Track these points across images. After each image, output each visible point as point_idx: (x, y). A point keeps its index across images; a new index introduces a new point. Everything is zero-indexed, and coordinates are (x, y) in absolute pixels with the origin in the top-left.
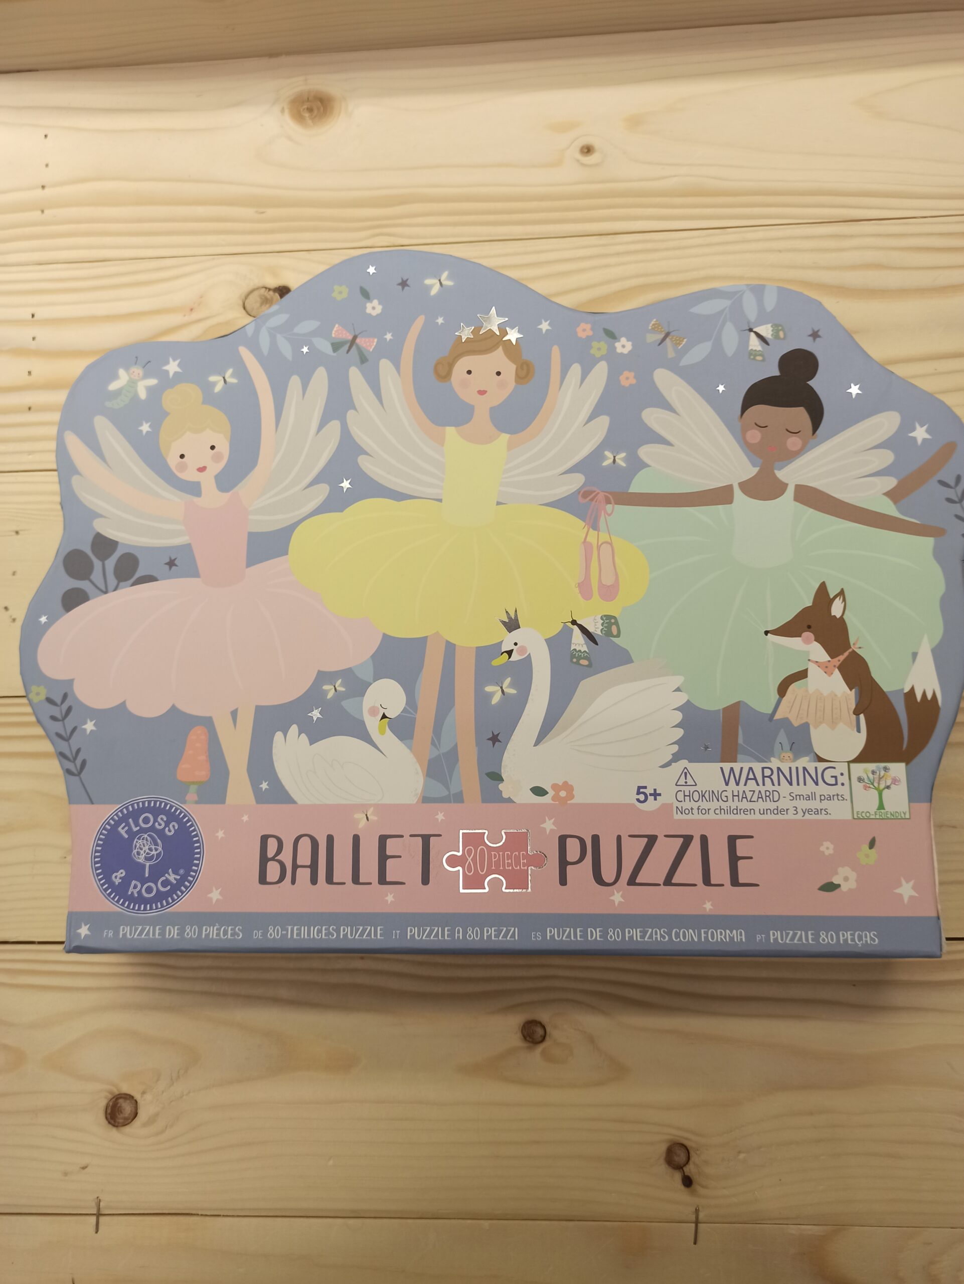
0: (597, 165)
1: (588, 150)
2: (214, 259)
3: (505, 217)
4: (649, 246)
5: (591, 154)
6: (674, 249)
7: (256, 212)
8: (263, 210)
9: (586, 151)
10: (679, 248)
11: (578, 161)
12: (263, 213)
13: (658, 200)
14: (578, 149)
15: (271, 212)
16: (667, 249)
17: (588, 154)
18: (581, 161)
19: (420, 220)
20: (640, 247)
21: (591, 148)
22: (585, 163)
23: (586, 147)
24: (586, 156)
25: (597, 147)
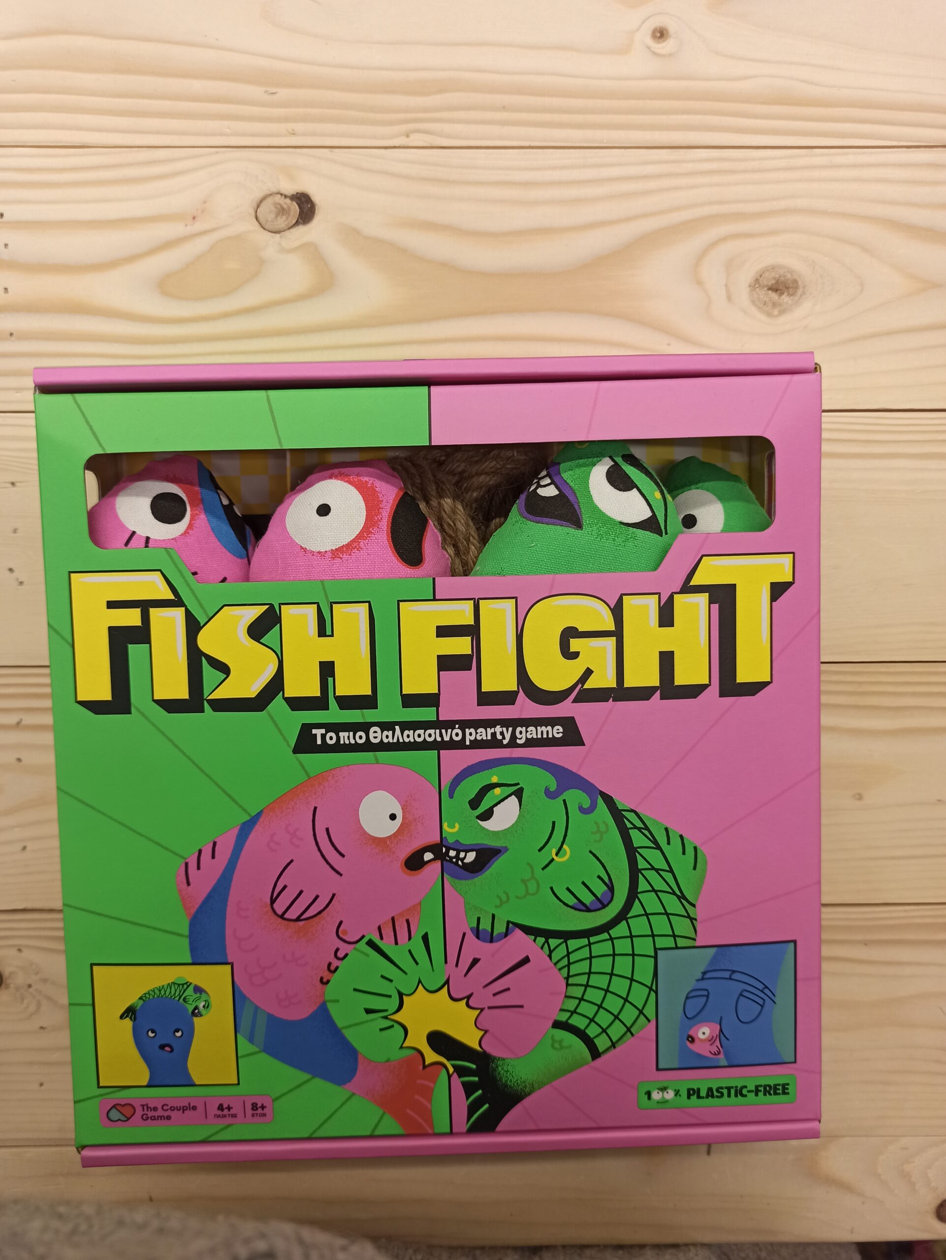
0: (670, 55)
1: (661, 34)
2: (217, 152)
4: (725, 166)
5: (664, 41)
6: (753, 171)
7: (266, 92)
8: (274, 90)
9: (659, 35)
10: (759, 171)
11: (649, 48)
12: (275, 93)
13: (740, 107)
14: (650, 32)
15: (284, 93)
16: (744, 171)
17: (661, 40)
18: (652, 49)
19: (462, 115)
20: (714, 166)
21: (665, 32)
22: (657, 51)
23: (658, 30)
24: (659, 43)
25: (671, 30)
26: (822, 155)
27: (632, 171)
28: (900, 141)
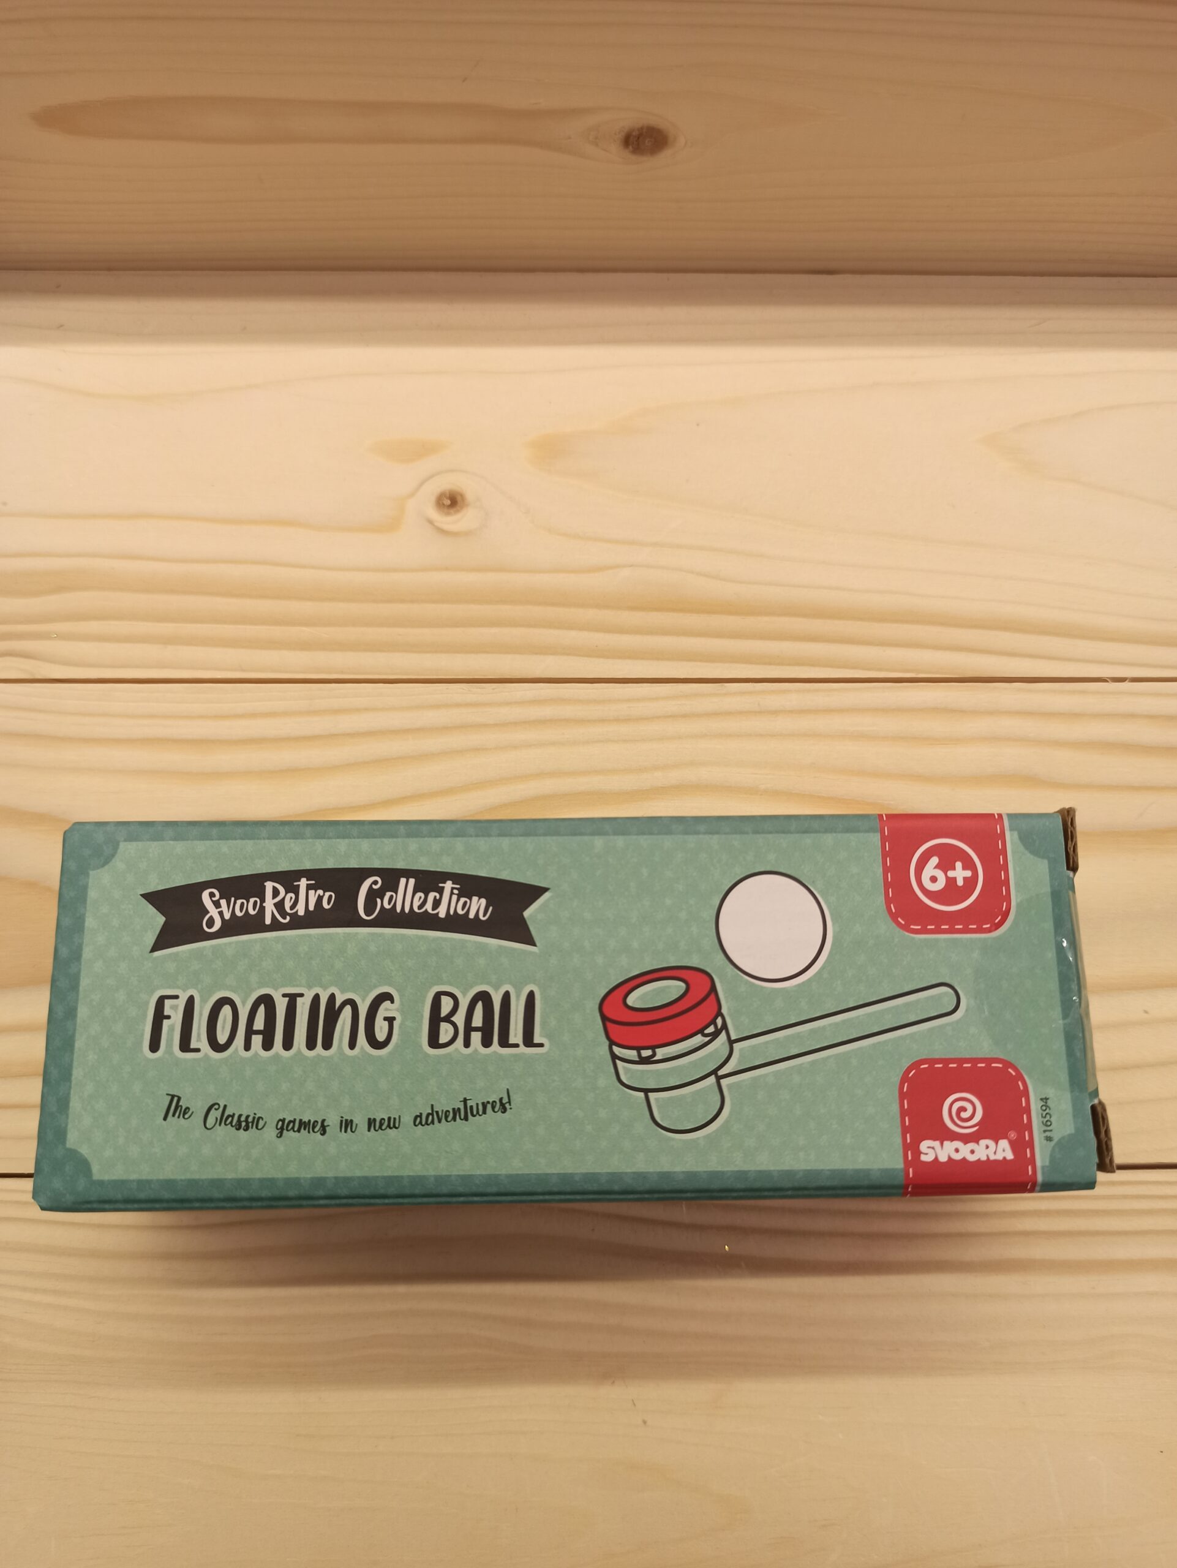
0: (467, 534)
1: (452, 501)
3: (277, 632)
4: (568, 711)
5: (458, 511)
6: (617, 720)
9: (448, 502)
10: (627, 720)
11: (431, 522)
13: (591, 614)
14: (433, 499)
16: (602, 721)
17: (452, 511)
18: (436, 524)
19: (94, 627)
20: (547, 711)
21: (459, 498)
22: (446, 527)
23: (448, 496)
24: (448, 514)
25: (470, 496)
26: (742, 693)
27: (397, 720)
28: (880, 670)
